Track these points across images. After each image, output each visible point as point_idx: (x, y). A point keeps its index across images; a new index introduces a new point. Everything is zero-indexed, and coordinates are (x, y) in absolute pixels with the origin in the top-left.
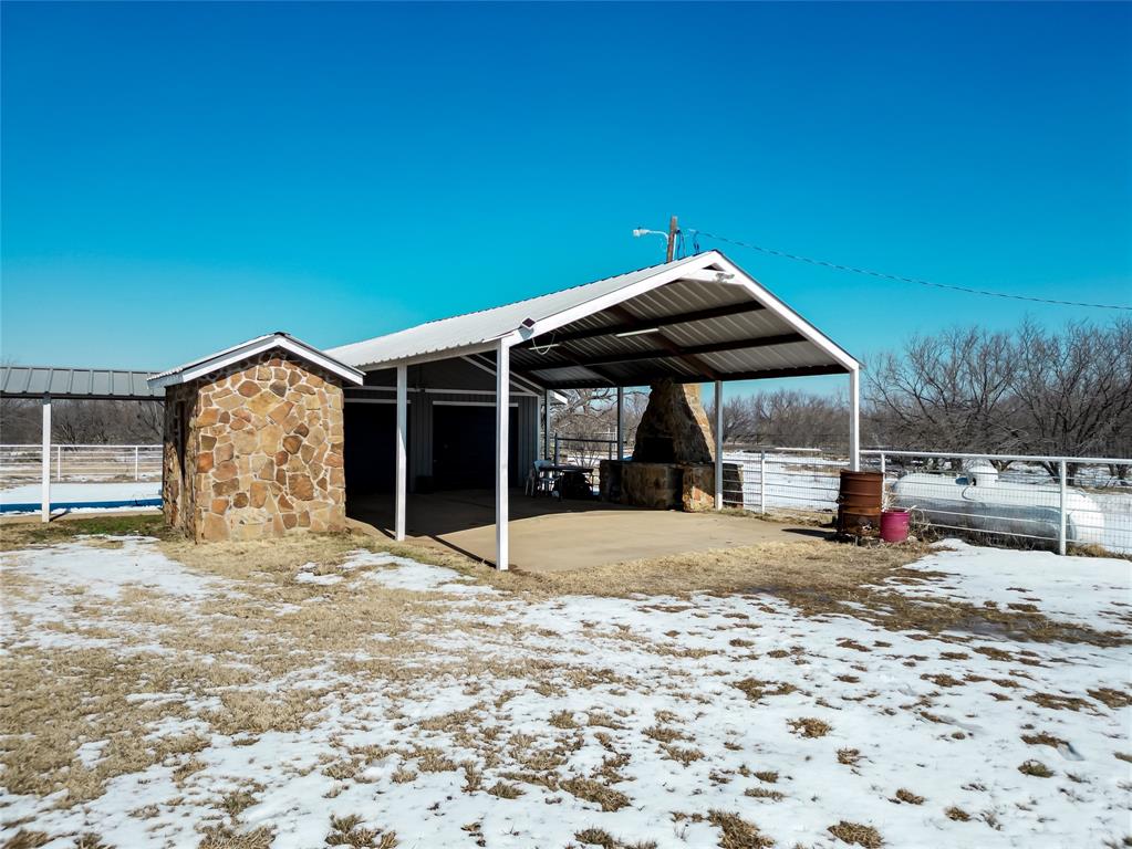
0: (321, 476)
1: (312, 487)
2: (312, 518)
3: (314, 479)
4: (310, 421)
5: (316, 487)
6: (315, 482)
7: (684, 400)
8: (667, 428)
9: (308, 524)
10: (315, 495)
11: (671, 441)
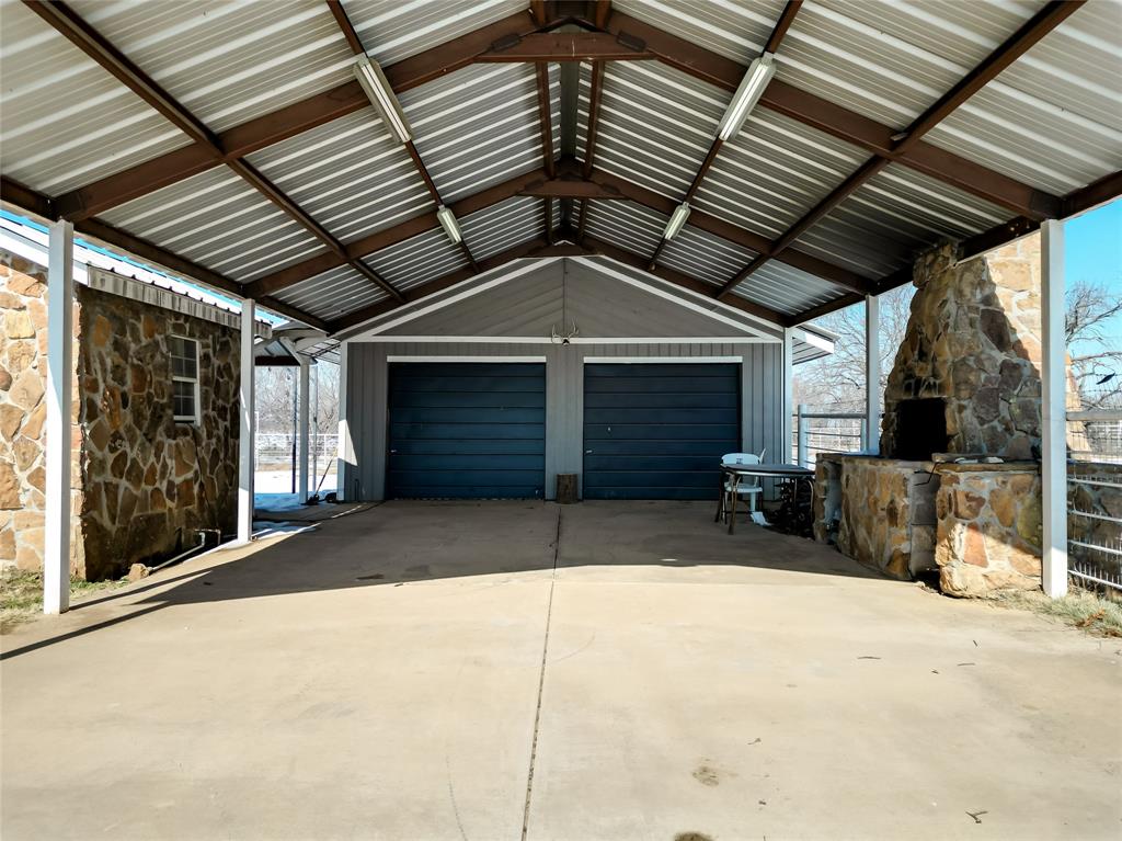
0: (36, 465)
1: (16, 485)
2: (20, 543)
3: (22, 469)
4: (13, 360)
5: (25, 484)
6: (22, 476)
7: (990, 299)
8: (935, 375)
9: (11, 555)
10: (23, 499)
11: (940, 405)
